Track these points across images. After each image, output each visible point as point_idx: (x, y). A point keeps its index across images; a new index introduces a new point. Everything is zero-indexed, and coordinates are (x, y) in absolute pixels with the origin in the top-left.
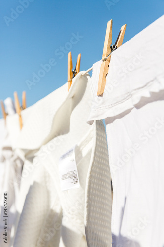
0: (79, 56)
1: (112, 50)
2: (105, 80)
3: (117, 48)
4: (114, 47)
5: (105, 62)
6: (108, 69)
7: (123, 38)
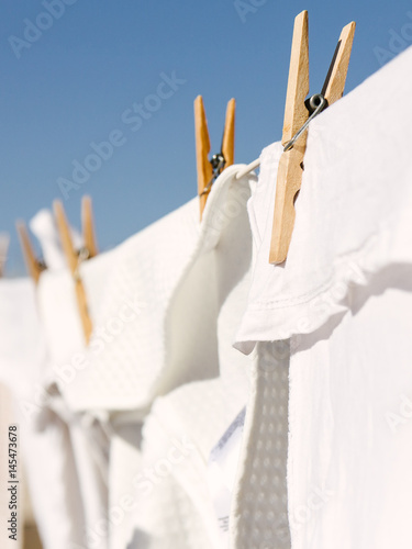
0: (230, 105)
1: (311, 111)
2: (293, 213)
3: (326, 105)
4: (317, 101)
5: (288, 152)
6: (299, 178)
7: (346, 68)
